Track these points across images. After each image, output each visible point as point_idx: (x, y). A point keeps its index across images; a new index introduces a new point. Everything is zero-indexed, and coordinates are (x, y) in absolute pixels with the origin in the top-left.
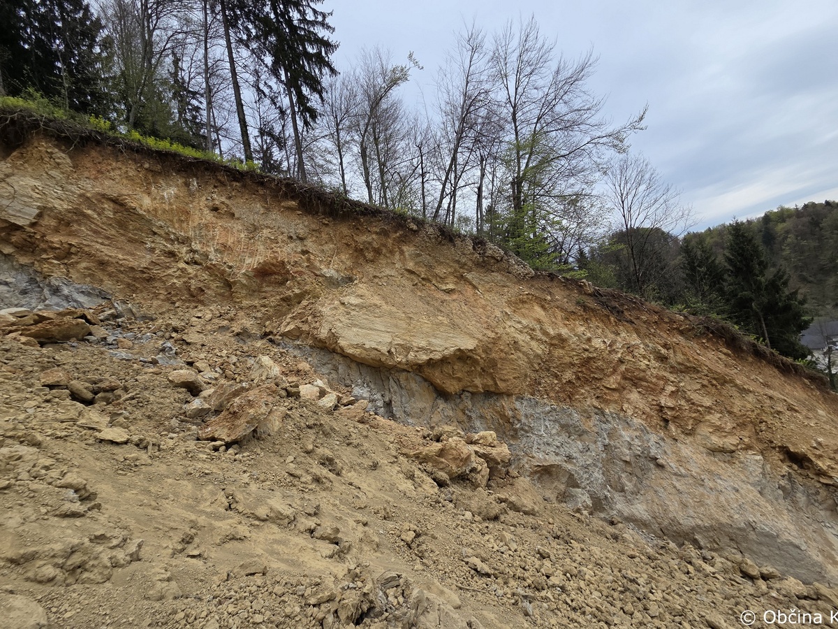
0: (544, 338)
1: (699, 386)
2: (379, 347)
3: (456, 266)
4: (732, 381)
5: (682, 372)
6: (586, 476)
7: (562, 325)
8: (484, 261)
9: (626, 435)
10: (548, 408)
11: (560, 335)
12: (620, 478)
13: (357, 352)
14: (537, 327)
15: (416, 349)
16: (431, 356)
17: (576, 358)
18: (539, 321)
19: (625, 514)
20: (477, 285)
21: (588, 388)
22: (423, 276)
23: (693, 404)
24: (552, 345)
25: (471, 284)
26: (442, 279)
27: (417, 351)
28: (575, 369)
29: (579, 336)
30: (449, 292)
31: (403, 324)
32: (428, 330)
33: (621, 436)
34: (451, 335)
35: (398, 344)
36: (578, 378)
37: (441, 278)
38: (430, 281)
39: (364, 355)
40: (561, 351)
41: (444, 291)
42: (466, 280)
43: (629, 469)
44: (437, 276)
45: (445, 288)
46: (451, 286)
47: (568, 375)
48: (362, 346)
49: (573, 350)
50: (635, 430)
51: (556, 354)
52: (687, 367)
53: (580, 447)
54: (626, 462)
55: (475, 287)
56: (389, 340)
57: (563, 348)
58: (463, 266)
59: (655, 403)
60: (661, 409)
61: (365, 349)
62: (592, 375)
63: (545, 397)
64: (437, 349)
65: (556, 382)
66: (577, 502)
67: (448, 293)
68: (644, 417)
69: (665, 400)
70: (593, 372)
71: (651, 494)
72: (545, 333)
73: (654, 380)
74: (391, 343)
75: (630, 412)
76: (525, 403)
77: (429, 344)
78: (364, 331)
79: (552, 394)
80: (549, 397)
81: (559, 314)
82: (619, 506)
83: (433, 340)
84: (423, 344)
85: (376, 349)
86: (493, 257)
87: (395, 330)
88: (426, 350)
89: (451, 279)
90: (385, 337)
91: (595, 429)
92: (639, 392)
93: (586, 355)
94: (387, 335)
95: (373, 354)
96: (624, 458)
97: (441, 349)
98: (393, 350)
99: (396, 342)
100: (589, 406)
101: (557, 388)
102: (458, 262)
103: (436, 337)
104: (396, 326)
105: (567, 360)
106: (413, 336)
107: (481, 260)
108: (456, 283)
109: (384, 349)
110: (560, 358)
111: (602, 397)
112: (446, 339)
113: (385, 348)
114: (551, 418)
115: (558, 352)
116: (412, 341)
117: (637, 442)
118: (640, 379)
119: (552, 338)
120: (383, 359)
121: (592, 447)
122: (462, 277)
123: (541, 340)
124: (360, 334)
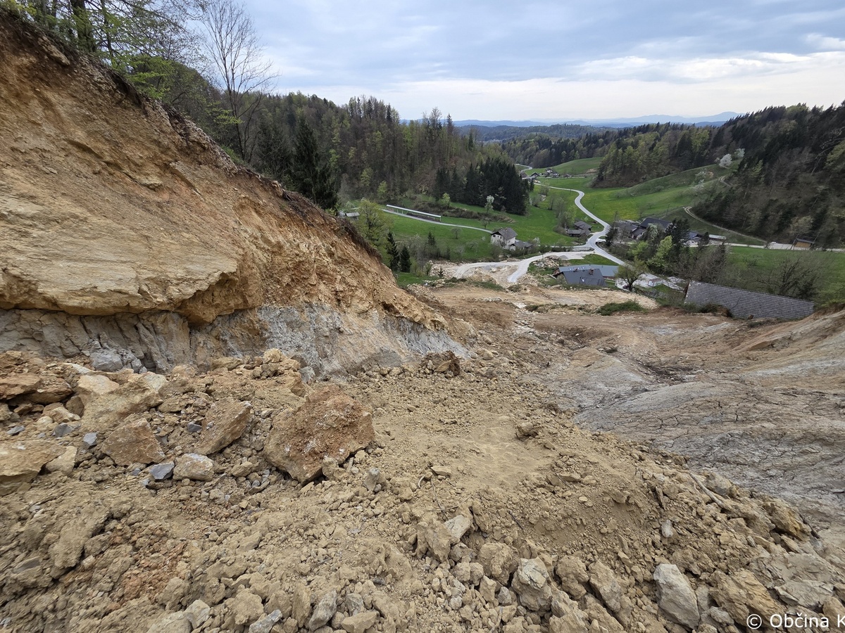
0: (266, 247)
1: (350, 273)
2: (123, 288)
3: (157, 150)
4: (362, 267)
5: (340, 263)
6: (308, 356)
7: (278, 232)
8: (188, 147)
9: (324, 317)
10: (278, 312)
11: (279, 243)
12: (324, 348)
13: (88, 301)
14: (259, 235)
15: (175, 282)
16: (197, 287)
17: (290, 263)
18: (260, 229)
19: (330, 371)
20: (192, 182)
21: (299, 288)
22: (108, 159)
23: (349, 286)
24: (273, 252)
25: (183, 179)
26: (139, 167)
27: (177, 284)
28: (291, 272)
29: (290, 242)
30: (154, 188)
31: (139, 247)
32: (179, 253)
33: (322, 319)
34: (208, 257)
35: (148, 279)
36: (293, 280)
37: (136, 165)
38: (119, 168)
39: (100, 303)
40: (279, 258)
41: (148, 186)
42: (174, 173)
43: (328, 341)
44: (128, 160)
45: (147, 182)
46: (155, 180)
47: (286, 279)
48: (93, 291)
49: (288, 255)
50: (328, 312)
51: (276, 261)
52: (343, 260)
53: (302, 336)
54: (326, 336)
55: (190, 185)
56: (133, 275)
57: (280, 254)
58: (166, 150)
59: (333, 290)
60: (336, 293)
61: (100, 295)
62: (302, 276)
63: (274, 302)
64: (200, 277)
65: (279, 287)
66: (307, 377)
67: (154, 190)
68: (330, 301)
69: (339, 287)
70: (302, 274)
71: (339, 352)
72: (267, 241)
73: (332, 273)
74: (137, 279)
75: (323, 300)
76: (263, 312)
77: (188, 272)
78: (80, 265)
79: (278, 299)
80: (277, 302)
81: (274, 221)
82: (326, 368)
83: (191, 267)
84: (181, 273)
85: (120, 292)
86: (199, 144)
87: (133, 258)
88: (188, 280)
89: (150, 168)
90: (122, 271)
91: (309, 319)
92: (324, 283)
93: (297, 259)
94: (124, 267)
95: (116, 300)
96: (325, 335)
97: (204, 277)
98: (145, 288)
99: (145, 277)
100: (302, 302)
101: (280, 292)
102: (158, 143)
103: (192, 263)
104: (131, 251)
105: (284, 265)
106: (163, 264)
107: (185, 144)
108: (160, 176)
109: (132, 289)
110: (279, 264)
111: (309, 293)
112: (206, 262)
113: (132, 287)
114: (282, 320)
115: (278, 259)
116: (166, 271)
117: (330, 321)
118: (324, 273)
119: (273, 247)
120: (134, 303)
121: (308, 333)
122: (166, 167)
123: (264, 248)
124: (77, 271)
